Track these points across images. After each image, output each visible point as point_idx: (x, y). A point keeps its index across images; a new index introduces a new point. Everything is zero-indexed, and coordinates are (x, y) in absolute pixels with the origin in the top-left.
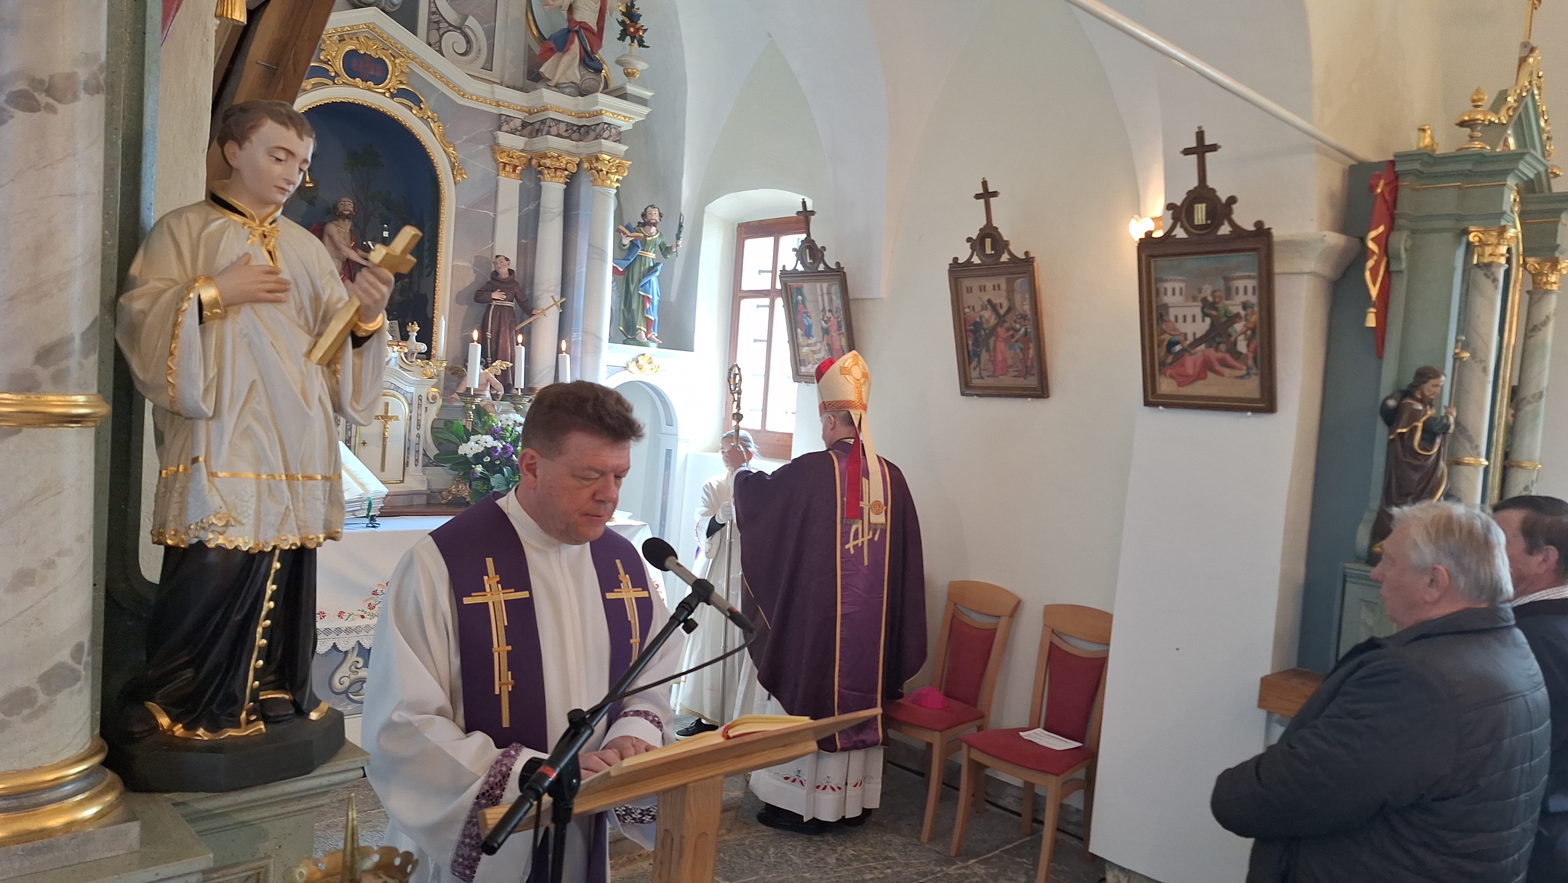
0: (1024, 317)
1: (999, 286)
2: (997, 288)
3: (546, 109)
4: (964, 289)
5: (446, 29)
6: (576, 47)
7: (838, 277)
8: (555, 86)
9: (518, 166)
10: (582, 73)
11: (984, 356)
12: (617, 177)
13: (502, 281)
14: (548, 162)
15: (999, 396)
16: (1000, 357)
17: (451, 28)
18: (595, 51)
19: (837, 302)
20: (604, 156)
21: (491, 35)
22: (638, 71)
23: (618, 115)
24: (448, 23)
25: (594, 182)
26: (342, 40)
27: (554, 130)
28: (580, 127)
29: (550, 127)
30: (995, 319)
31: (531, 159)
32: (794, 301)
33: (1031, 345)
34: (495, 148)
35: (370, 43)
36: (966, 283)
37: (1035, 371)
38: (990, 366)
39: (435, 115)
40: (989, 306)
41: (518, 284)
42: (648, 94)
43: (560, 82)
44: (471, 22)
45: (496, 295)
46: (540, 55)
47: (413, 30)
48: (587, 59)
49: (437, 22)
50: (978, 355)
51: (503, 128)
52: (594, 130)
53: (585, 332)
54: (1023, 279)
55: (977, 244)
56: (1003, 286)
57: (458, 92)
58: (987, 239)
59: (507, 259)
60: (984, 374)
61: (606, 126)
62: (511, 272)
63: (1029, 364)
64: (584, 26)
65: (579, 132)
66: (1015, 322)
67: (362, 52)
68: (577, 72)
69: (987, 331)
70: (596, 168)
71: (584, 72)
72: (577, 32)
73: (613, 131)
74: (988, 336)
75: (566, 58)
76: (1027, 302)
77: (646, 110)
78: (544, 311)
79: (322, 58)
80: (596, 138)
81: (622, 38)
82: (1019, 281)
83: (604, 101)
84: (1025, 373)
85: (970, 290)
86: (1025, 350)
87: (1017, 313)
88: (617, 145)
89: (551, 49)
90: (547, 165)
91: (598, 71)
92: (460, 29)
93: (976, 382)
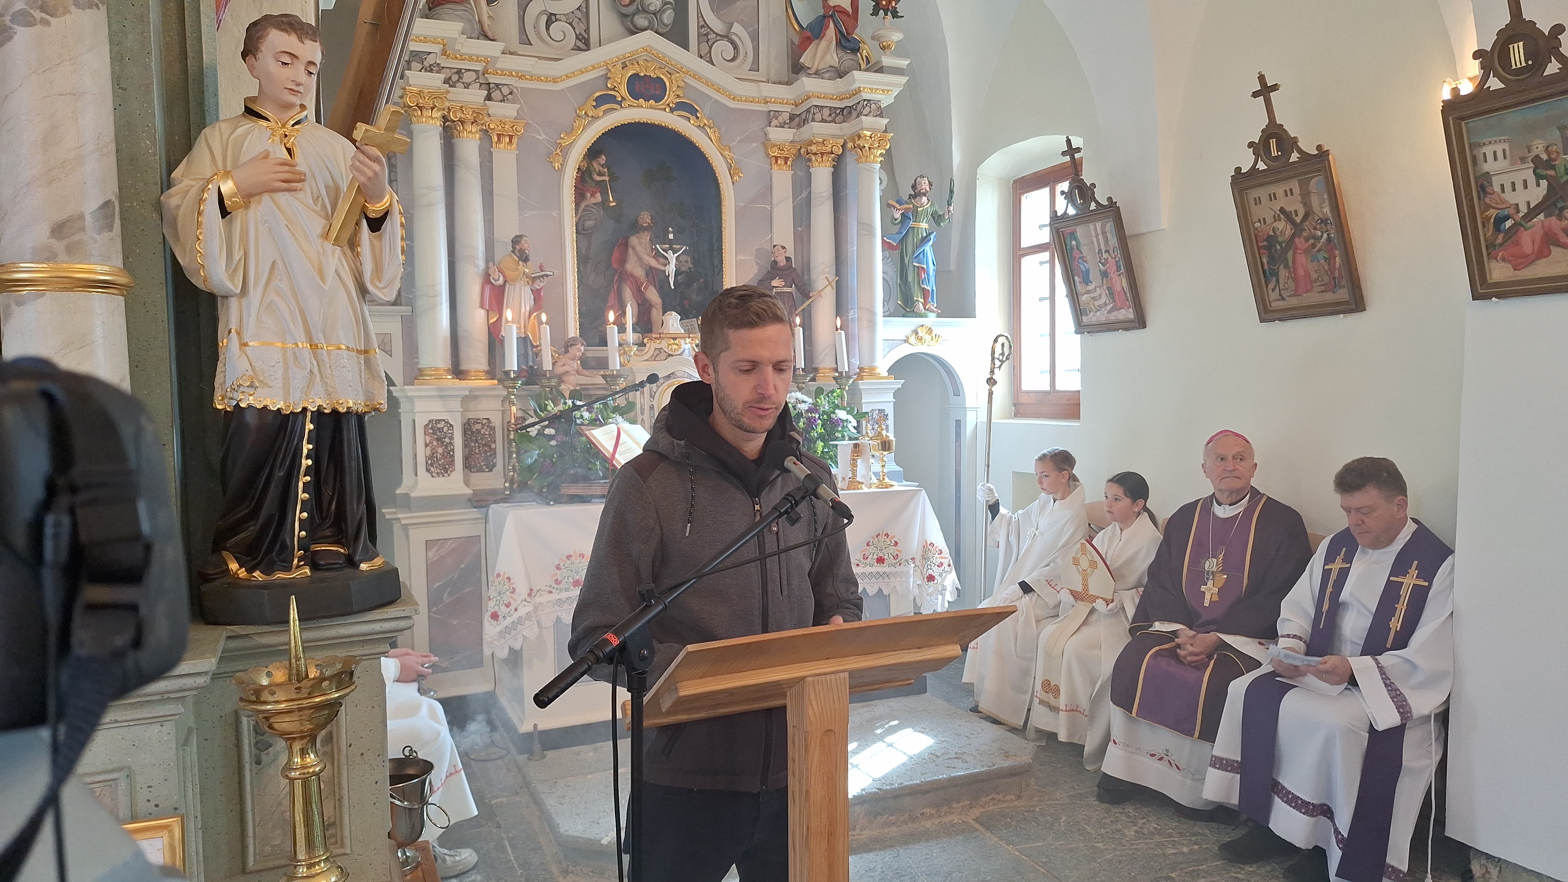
0: (1324, 221)
1: (1291, 190)
2: (1289, 194)
3: (809, 98)
4: (1252, 202)
5: (714, 40)
6: (831, 31)
7: (1112, 213)
8: (815, 74)
9: (789, 158)
10: (839, 56)
11: (1283, 273)
12: (879, 152)
13: (781, 269)
14: (814, 148)
15: (1305, 317)
16: (1301, 272)
17: (719, 38)
18: (850, 31)
19: (1113, 241)
20: (865, 132)
21: (755, 38)
22: (893, 42)
23: (877, 89)
24: (714, 32)
25: (858, 161)
26: (624, 66)
27: (818, 117)
28: (842, 109)
29: (814, 114)
30: (1291, 229)
31: (801, 147)
32: (1068, 248)
33: (1337, 252)
34: (766, 143)
35: (649, 65)
36: (1253, 194)
37: (1344, 282)
38: (1291, 284)
39: (711, 121)
40: (1282, 216)
41: (795, 269)
42: (904, 63)
43: (820, 68)
44: (737, 28)
45: (775, 283)
46: (799, 46)
47: (685, 46)
48: (843, 41)
49: (706, 35)
50: (1276, 274)
51: (772, 124)
52: (856, 110)
53: (859, 308)
54: (1318, 178)
55: (1259, 148)
56: (1297, 190)
57: (729, 96)
58: (1271, 141)
59: (784, 248)
60: (1285, 294)
61: (866, 102)
62: (788, 259)
63: (1337, 275)
64: (839, 10)
65: (842, 114)
66: (1315, 229)
67: (642, 75)
68: (835, 55)
69: (1284, 245)
70: (859, 145)
71: (841, 54)
72: (831, 16)
73: (873, 106)
74: (1285, 251)
75: (823, 43)
76: (1327, 203)
77: (904, 80)
78: (820, 292)
79: (609, 85)
80: (858, 116)
81: (875, 13)
82: (1314, 180)
83: (861, 78)
84: (1333, 285)
85: (1258, 201)
86: (1330, 260)
87: (1317, 218)
88: (878, 119)
89: (809, 38)
90: (814, 152)
91: (856, 50)
92: (727, 37)
93: (1276, 305)
